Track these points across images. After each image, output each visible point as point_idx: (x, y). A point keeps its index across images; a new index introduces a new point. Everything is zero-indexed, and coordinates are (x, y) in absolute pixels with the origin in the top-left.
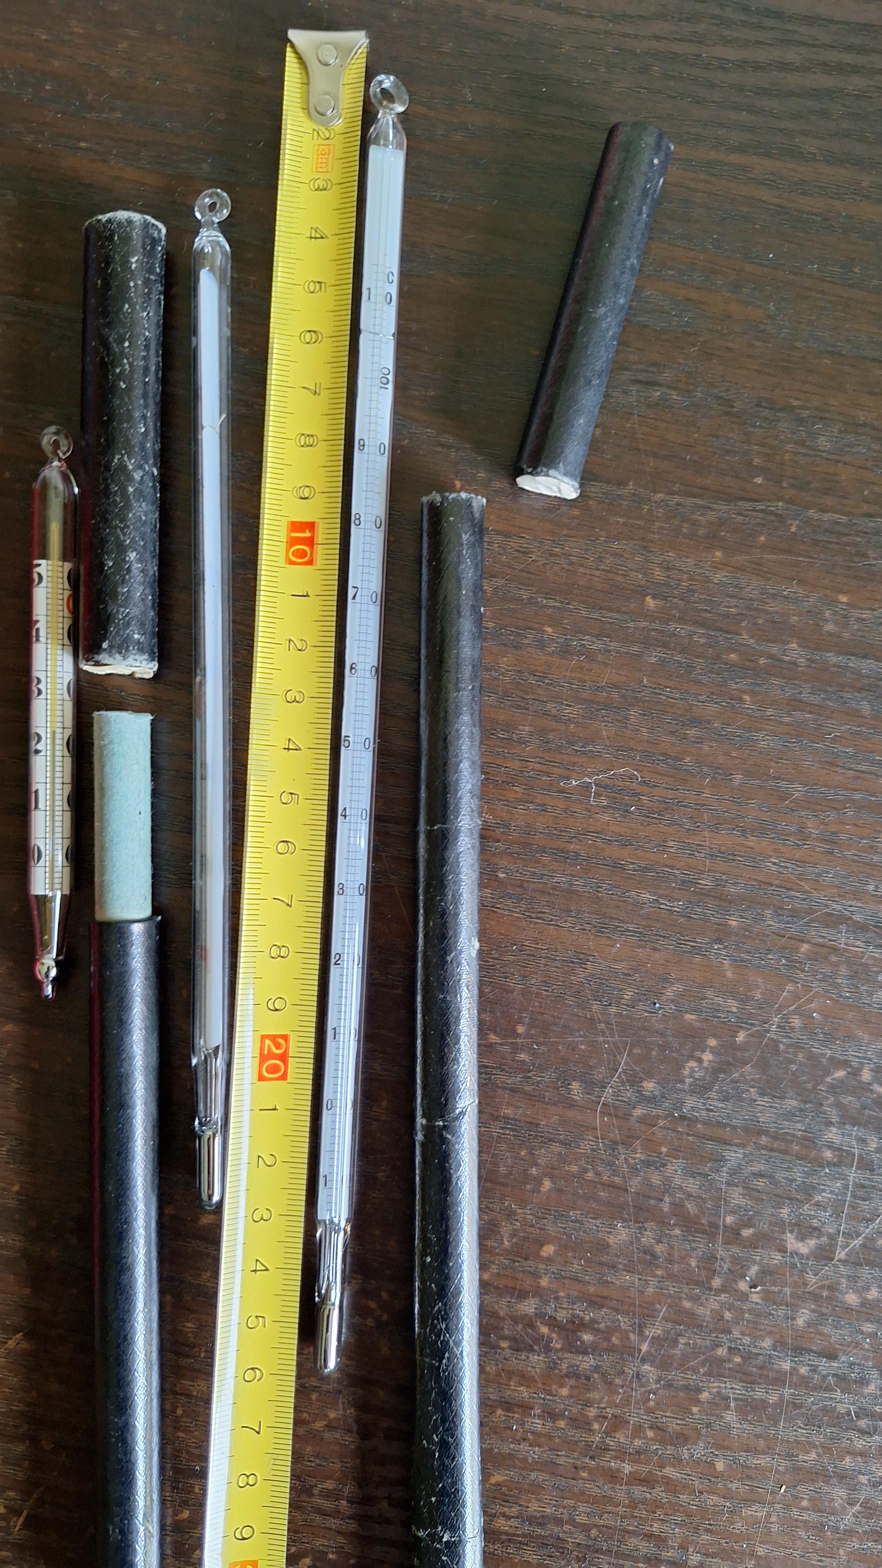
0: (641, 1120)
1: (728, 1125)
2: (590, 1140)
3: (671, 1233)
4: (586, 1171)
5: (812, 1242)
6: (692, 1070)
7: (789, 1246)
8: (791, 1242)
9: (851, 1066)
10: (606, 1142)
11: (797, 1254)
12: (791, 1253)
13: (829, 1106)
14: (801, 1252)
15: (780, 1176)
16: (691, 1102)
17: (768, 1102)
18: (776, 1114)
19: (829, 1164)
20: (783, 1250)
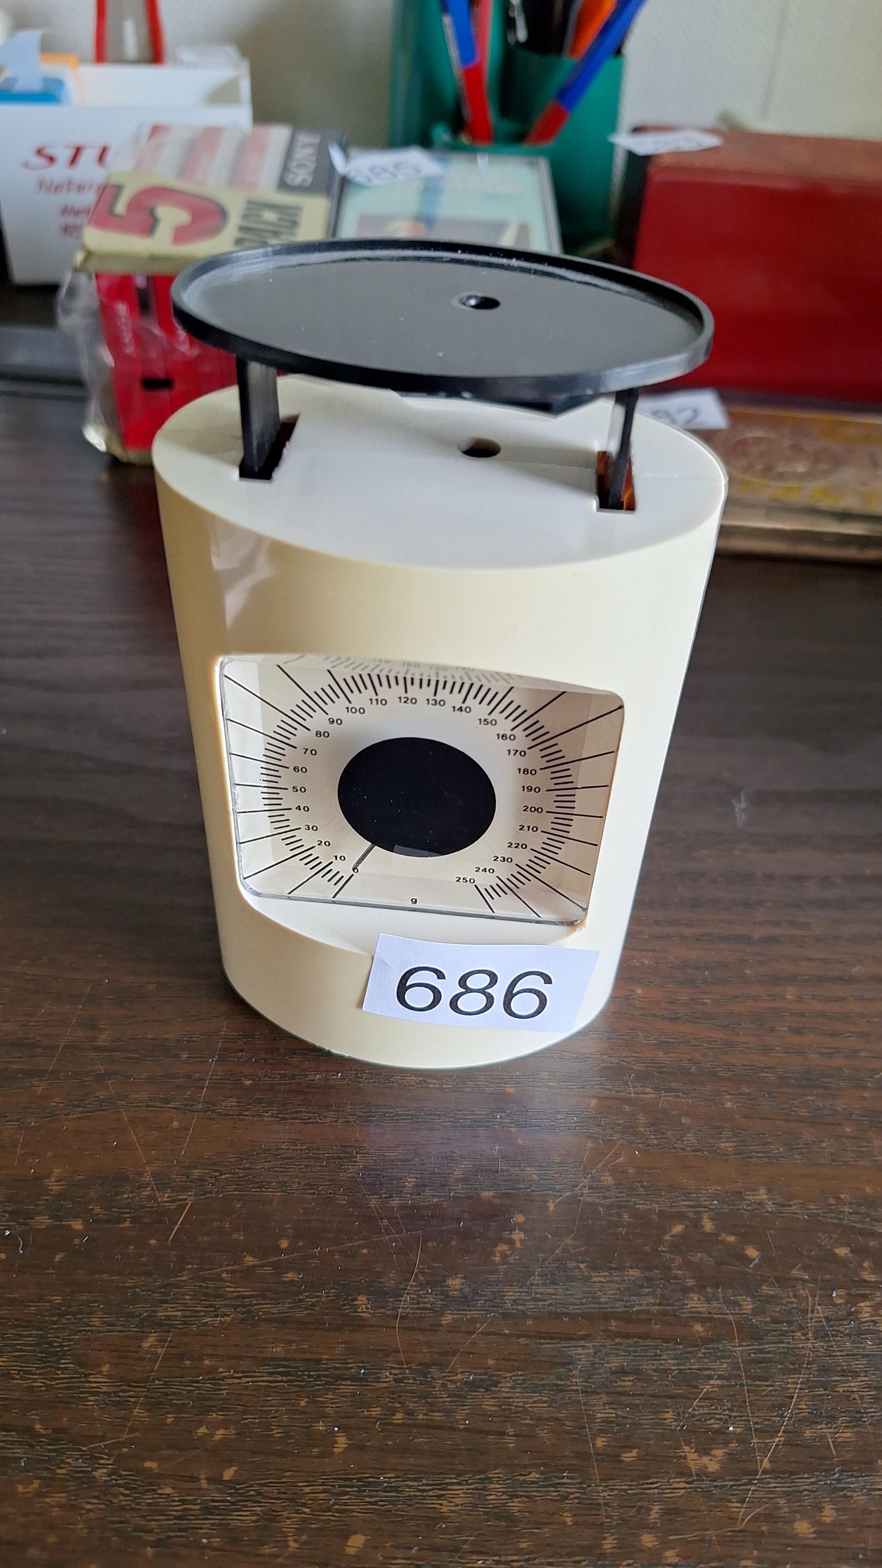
0: (453, 1329)
1: (566, 1315)
2: (392, 1368)
3: (528, 1478)
4: (393, 1412)
5: (719, 1453)
6: (504, 1256)
7: (691, 1464)
8: (693, 1459)
9: (688, 1219)
10: (413, 1366)
11: (705, 1474)
12: (697, 1475)
13: (679, 1268)
14: (710, 1470)
15: (648, 1367)
16: (511, 1294)
17: (604, 1277)
18: (619, 1289)
19: (707, 1341)
20: (684, 1472)
